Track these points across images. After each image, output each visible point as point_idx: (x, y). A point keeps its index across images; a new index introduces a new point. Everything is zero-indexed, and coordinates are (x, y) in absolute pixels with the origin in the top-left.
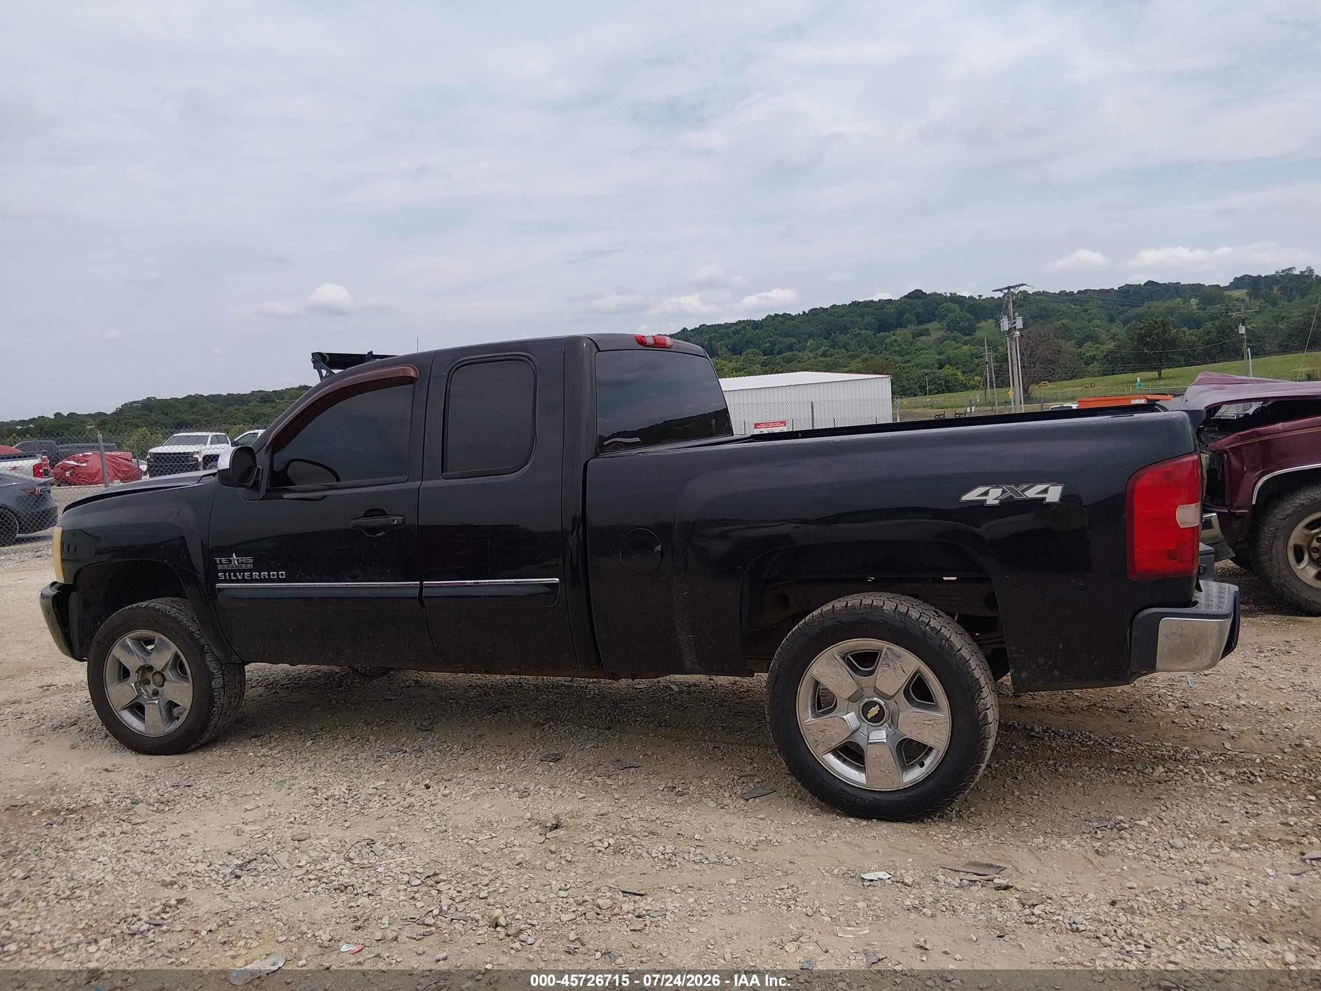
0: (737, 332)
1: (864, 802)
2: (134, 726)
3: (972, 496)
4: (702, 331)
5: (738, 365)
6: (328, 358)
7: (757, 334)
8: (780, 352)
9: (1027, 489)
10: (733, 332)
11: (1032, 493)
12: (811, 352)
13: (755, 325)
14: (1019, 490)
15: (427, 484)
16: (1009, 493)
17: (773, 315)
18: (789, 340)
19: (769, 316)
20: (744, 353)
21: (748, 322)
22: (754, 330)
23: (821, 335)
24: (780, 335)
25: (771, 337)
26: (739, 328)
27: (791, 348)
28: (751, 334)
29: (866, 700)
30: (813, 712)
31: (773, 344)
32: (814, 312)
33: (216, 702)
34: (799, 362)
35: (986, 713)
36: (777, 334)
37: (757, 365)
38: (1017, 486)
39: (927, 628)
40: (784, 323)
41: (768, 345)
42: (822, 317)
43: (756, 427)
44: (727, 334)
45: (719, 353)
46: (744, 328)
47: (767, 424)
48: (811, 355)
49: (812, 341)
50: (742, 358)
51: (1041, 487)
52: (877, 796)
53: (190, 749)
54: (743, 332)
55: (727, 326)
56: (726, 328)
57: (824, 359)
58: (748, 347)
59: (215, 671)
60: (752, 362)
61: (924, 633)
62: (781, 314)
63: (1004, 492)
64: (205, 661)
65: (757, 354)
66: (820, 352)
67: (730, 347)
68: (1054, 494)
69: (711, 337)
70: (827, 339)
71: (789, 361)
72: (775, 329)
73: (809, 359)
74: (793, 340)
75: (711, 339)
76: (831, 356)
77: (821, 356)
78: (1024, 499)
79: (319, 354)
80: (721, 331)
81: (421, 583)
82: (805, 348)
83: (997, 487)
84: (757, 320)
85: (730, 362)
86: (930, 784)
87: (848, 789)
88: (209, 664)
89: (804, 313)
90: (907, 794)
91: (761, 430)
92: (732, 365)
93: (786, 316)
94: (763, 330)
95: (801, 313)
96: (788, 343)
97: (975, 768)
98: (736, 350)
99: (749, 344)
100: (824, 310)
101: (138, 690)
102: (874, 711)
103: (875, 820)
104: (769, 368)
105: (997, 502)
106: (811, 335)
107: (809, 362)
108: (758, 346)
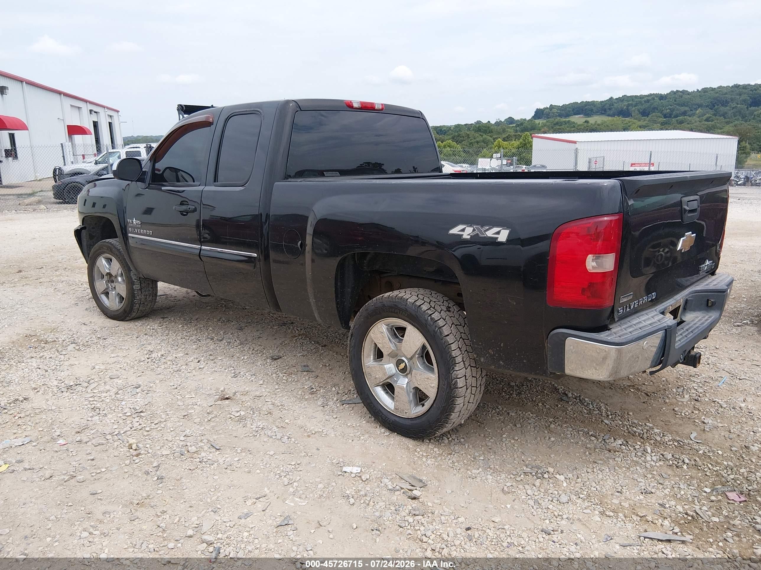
0: (648, 101)
1: (390, 421)
2: (106, 303)
3: (455, 231)
4: (623, 100)
5: (644, 123)
6: (184, 108)
7: (662, 103)
8: (676, 116)
9: (487, 230)
10: (645, 101)
11: (490, 233)
12: (699, 117)
13: (661, 97)
14: (483, 230)
15: (207, 188)
16: (477, 232)
17: (675, 90)
18: (683, 109)
19: (672, 91)
20: (650, 116)
21: (656, 95)
22: (660, 100)
23: (707, 106)
24: (678, 105)
25: (671, 106)
26: (650, 98)
27: (684, 113)
28: (657, 103)
29: (399, 358)
30: (374, 359)
31: (672, 110)
32: (705, 90)
33: (136, 297)
34: (688, 124)
35: (457, 381)
36: (676, 104)
37: (658, 124)
38: (482, 227)
39: (429, 317)
40: (682, 97)
41: (668, 111)
42: (711, 94)
43: (631, 166)
44: (641, 102)
45: (633, 114)
46: (653, 99)
47: (640, 165)
48: (698, 119)
49: (701, 110)
50: (648, 119)
51: (496, 230)
52: (397, 419)
53: (127, 319)
54: (652, 101)
55: (641, 97)
56: (641, 98)
57: (706, 123)
58: (654, 112)
59: (135, 280)
60: (655, 122)
61: (427, 321)
62: (681, 90)
63: (474, 230)
64: (130, 275)
65: (659, 116)
66: (705, 118)
67: (641, 110)
68: (503, 236)
69: (629, 104)
70: (711, 109)
71: (681, 122)
72: (675, 101)
73: (695, 122)
74: (687, 109)
75: (629, 105)
76: (712, 121)
77: (705, 120)
78: (485, 237)
79: (181, 105)
80: (637, 100)
81: (201, 247)
82: (694, 115)
83: (471, 226)
84: (663, 94)
85: (640, 121)
86: (424, 419)
87: (383, 411)
88: (132, 276)
89: (698, 90)
90: (412, 422)
91: (635, 168)
92: (640, 123)
93: (684, 92)
94: (666, 100)
95: (696, 90)
96: (683, 110)
97: (448, 415)
98: (645, 113)
99: (655, 109)
100: (713, 89)
101: (107, 285)
102: (402, 366)
103: (396, 433)
104: (664, 126)
105: (469, 237)
106: (700, 106)
107: (695, 124)
108: (661, 112)
